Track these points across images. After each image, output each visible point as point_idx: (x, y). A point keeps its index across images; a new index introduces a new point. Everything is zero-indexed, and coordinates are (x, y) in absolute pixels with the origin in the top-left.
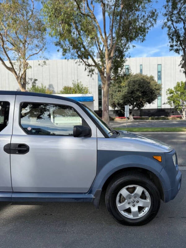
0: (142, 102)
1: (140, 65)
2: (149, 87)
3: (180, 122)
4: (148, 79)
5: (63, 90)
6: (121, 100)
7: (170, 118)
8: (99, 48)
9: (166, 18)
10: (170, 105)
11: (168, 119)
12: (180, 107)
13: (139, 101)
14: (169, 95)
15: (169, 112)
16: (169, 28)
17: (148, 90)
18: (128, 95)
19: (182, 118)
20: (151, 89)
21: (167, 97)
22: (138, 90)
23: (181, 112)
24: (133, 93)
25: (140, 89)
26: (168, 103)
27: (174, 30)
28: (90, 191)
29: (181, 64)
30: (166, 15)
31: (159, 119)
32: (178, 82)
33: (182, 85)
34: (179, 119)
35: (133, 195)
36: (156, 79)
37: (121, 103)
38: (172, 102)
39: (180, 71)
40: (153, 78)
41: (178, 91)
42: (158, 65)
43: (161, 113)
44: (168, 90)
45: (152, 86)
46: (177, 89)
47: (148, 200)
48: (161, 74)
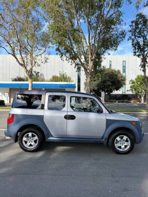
0: (111, 89)
1: (110, 61)
2: (116, 78)
3: (139, 105)
4: (116, 72)
5: (52, 78)
6: (96, 87)
7: (132, 101)
8: (84, 52)
9: (131, 33)
10: (132, 92)
11: (130, 102)
12: (139, 94)
13: (110, 88)
14: (131, 85)
15: (131, 97)
16: (133, 40)
17: (116, 81)
18: (101, 84)
19: (141, 102)
20: (118, 80)
21: (130, 86)
22: (109, 80)
23: (140, 97)
24: (105, 83)
25: (110, 80)
26: (131, 91)
27: (136, 41)
28: (102, 138)
29: (141, 65)
30: (131, 31)
31: (124, 102)
32: (138, 75)
33: (141, 77)
34: (138, 103)
35: (122, 140)
36: (122, 72)
37: (95, 90)
38: (134, 89)
39: (140, 70)
40: (120, 71)
41: (138, 82)
42: (123, 61)
43: (125, 98)
44: (131, 81)
45: (119, 77)
46: (138, 80)
47: (129, 143)
48: (125, 69)
